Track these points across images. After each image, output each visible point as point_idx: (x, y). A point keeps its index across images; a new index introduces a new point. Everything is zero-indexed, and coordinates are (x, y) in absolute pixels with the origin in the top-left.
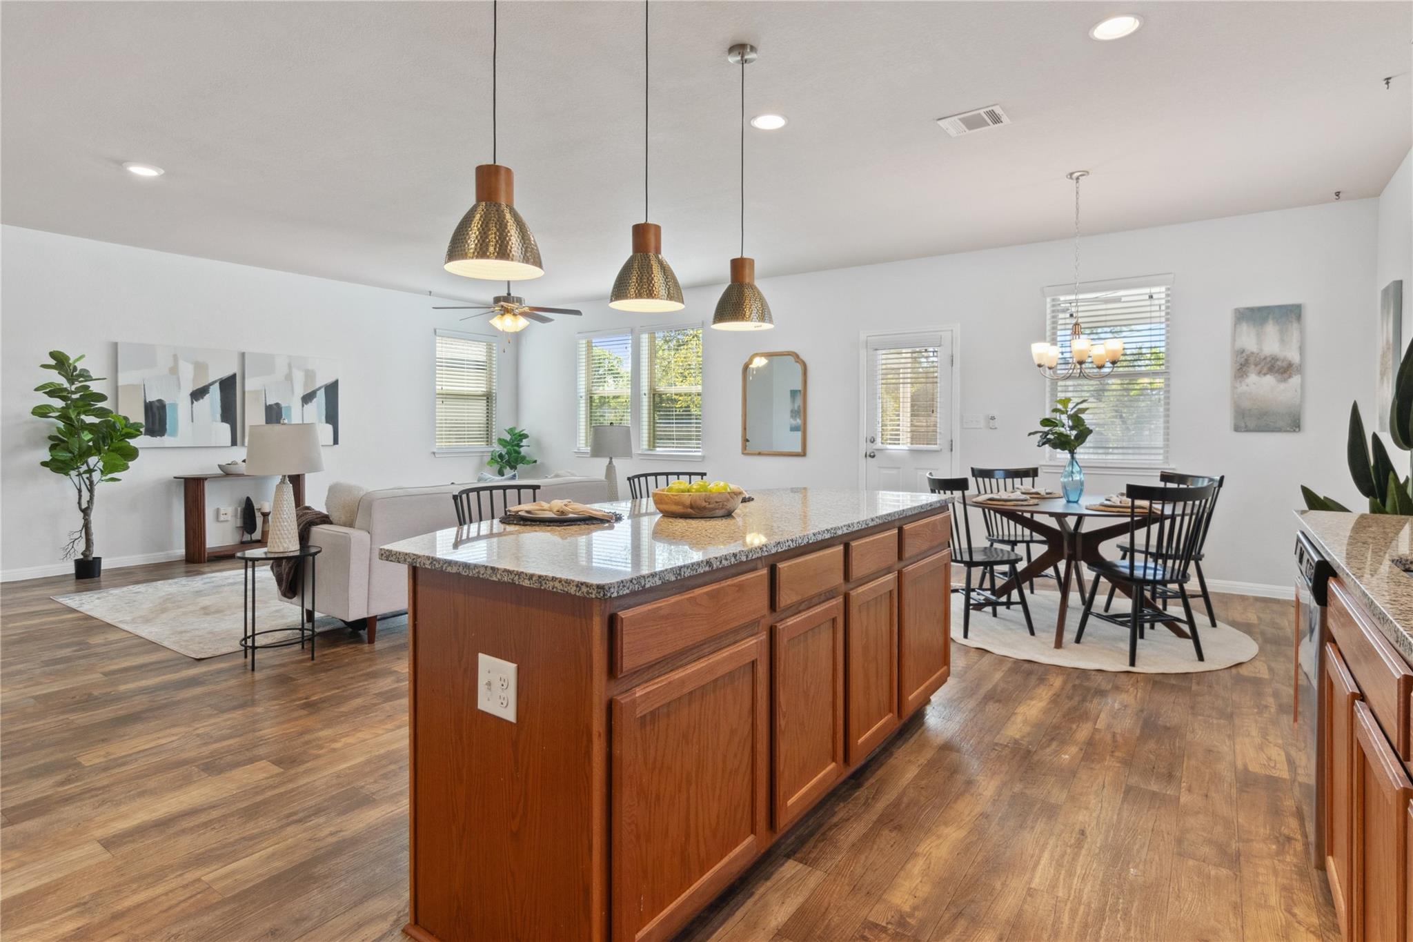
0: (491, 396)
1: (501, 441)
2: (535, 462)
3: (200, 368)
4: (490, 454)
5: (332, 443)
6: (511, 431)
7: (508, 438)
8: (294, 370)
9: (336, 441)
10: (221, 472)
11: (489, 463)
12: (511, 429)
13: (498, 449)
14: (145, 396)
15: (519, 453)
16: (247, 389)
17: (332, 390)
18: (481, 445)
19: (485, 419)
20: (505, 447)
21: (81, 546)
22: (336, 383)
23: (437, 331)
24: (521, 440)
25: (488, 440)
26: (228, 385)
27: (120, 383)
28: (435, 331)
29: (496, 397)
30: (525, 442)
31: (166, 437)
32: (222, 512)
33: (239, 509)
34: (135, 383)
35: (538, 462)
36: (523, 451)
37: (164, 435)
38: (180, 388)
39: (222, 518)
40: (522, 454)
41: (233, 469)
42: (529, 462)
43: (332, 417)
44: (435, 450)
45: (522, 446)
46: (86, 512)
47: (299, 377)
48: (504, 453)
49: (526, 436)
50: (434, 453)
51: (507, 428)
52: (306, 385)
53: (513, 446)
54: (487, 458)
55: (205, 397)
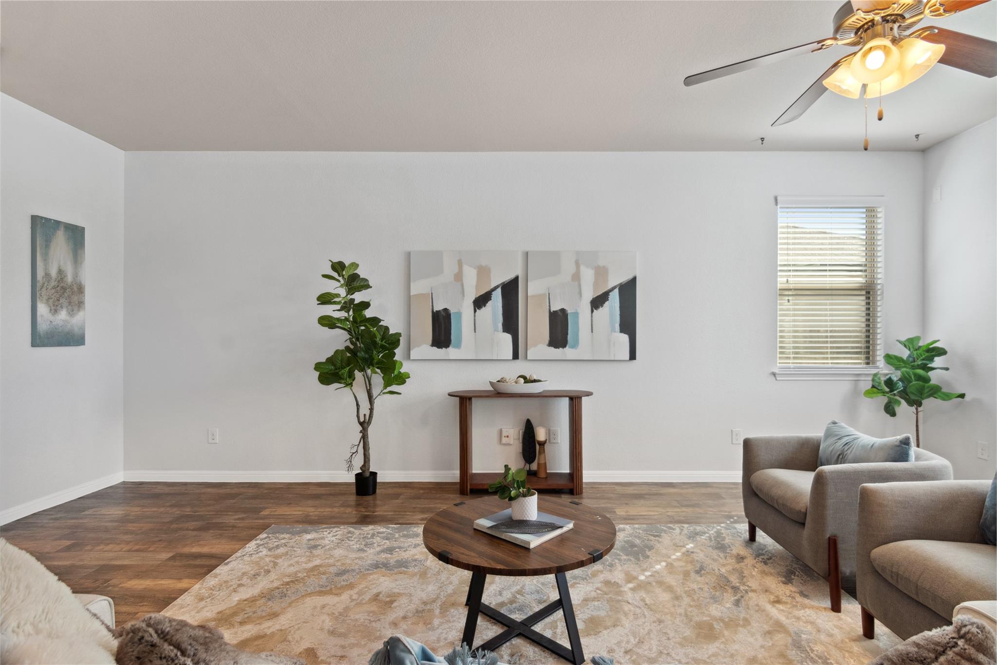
0: (874, 290)
1: (890, 359)
2: (962, 396)
3: (483, 272)
4: (870, 378)
5: (628, 358)
6: (910, 343)
7: (905, 353)
8: (583, 268)
9: (633, 356)
10: (491, 389)
11: (867, 393)
12: (911, 340)
13: (883, 368)
14: (432, 306)
15: (927, 380)
16: (529, 294)
17: (628, 290)
18: (856, 364)
19: (864, 325)
20: (897, 368)
21: (358, 462)
22: (633, 281)
23: (779, 198)
24: (931, 359)
25: (868, 355)
26: (510, 289)
27: (413, 292)
28: (776, 199)
29: (882, 293)
30: (938, 362)
31: (450, 349)
32: (504, 434)
33: (521, 432)
34: (424, 293)
35: (967, 398)
36: (935, 377)
37: (449, 347)
38: (464, 296)
39: (504, 440)
40: (933, 382)
41: (503, 388)
42: (947, 397)
43: (628, 325)
44: (776, 371)
45: (933, 369)
46: (364, 425)
47: (588, 275)
48: (895, 379)
49: (941, 352)
50: (774, 374)
51: (903, 338)
52: (596, 285)
53: (913, 367)
54: (867, 385)
55: (488, 305)
